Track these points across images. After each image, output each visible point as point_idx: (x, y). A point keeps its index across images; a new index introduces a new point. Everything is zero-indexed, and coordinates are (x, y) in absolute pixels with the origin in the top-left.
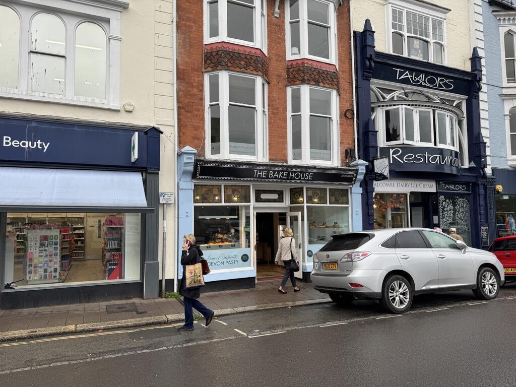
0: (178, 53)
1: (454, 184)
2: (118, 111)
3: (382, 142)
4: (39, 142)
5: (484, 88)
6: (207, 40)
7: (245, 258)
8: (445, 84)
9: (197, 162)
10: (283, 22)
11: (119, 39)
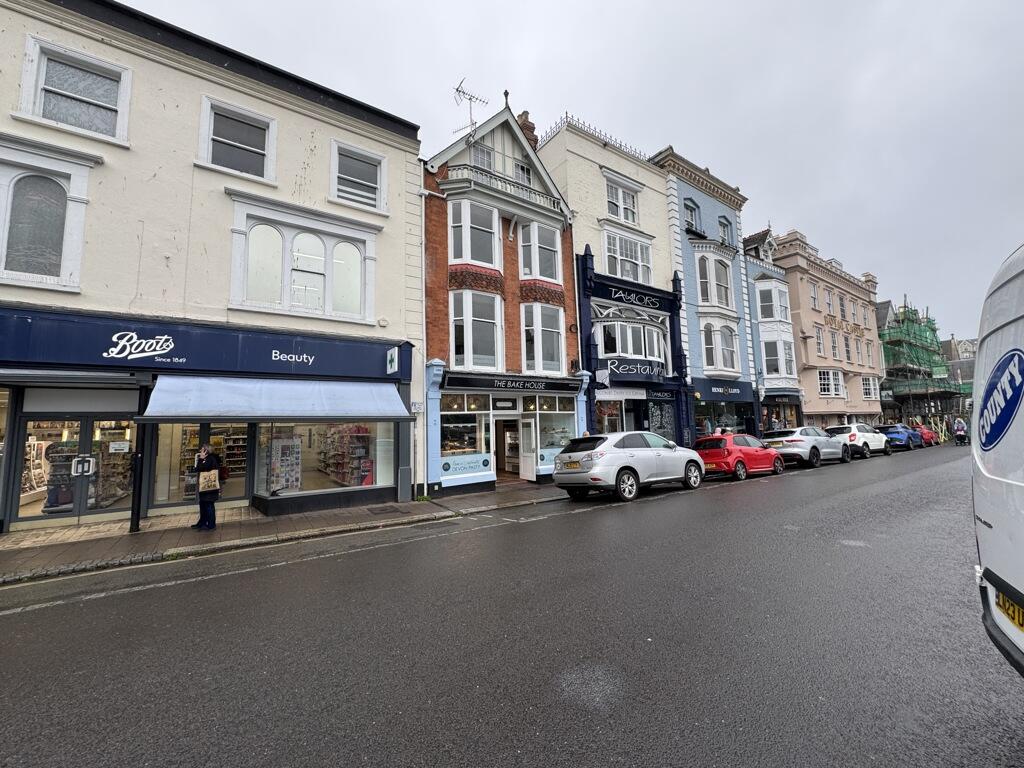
0: (427, 273)
1: (661, 392)
2: (374, 326)
3: (601, 354)
4: (305, 356)
5: (684, 306)
6: (452, 261)
7: (486, 463)
8: (652, 302)
9: (445, 373)
10: (517, 245)
11: (374, 259)
